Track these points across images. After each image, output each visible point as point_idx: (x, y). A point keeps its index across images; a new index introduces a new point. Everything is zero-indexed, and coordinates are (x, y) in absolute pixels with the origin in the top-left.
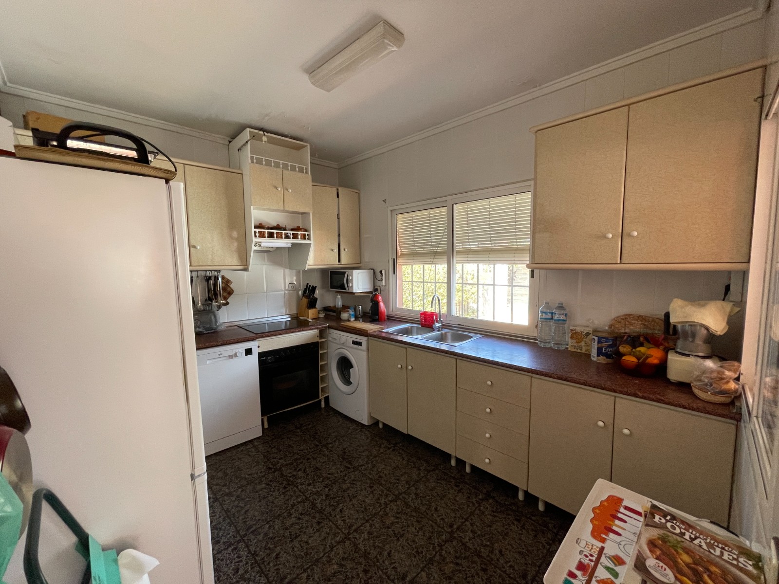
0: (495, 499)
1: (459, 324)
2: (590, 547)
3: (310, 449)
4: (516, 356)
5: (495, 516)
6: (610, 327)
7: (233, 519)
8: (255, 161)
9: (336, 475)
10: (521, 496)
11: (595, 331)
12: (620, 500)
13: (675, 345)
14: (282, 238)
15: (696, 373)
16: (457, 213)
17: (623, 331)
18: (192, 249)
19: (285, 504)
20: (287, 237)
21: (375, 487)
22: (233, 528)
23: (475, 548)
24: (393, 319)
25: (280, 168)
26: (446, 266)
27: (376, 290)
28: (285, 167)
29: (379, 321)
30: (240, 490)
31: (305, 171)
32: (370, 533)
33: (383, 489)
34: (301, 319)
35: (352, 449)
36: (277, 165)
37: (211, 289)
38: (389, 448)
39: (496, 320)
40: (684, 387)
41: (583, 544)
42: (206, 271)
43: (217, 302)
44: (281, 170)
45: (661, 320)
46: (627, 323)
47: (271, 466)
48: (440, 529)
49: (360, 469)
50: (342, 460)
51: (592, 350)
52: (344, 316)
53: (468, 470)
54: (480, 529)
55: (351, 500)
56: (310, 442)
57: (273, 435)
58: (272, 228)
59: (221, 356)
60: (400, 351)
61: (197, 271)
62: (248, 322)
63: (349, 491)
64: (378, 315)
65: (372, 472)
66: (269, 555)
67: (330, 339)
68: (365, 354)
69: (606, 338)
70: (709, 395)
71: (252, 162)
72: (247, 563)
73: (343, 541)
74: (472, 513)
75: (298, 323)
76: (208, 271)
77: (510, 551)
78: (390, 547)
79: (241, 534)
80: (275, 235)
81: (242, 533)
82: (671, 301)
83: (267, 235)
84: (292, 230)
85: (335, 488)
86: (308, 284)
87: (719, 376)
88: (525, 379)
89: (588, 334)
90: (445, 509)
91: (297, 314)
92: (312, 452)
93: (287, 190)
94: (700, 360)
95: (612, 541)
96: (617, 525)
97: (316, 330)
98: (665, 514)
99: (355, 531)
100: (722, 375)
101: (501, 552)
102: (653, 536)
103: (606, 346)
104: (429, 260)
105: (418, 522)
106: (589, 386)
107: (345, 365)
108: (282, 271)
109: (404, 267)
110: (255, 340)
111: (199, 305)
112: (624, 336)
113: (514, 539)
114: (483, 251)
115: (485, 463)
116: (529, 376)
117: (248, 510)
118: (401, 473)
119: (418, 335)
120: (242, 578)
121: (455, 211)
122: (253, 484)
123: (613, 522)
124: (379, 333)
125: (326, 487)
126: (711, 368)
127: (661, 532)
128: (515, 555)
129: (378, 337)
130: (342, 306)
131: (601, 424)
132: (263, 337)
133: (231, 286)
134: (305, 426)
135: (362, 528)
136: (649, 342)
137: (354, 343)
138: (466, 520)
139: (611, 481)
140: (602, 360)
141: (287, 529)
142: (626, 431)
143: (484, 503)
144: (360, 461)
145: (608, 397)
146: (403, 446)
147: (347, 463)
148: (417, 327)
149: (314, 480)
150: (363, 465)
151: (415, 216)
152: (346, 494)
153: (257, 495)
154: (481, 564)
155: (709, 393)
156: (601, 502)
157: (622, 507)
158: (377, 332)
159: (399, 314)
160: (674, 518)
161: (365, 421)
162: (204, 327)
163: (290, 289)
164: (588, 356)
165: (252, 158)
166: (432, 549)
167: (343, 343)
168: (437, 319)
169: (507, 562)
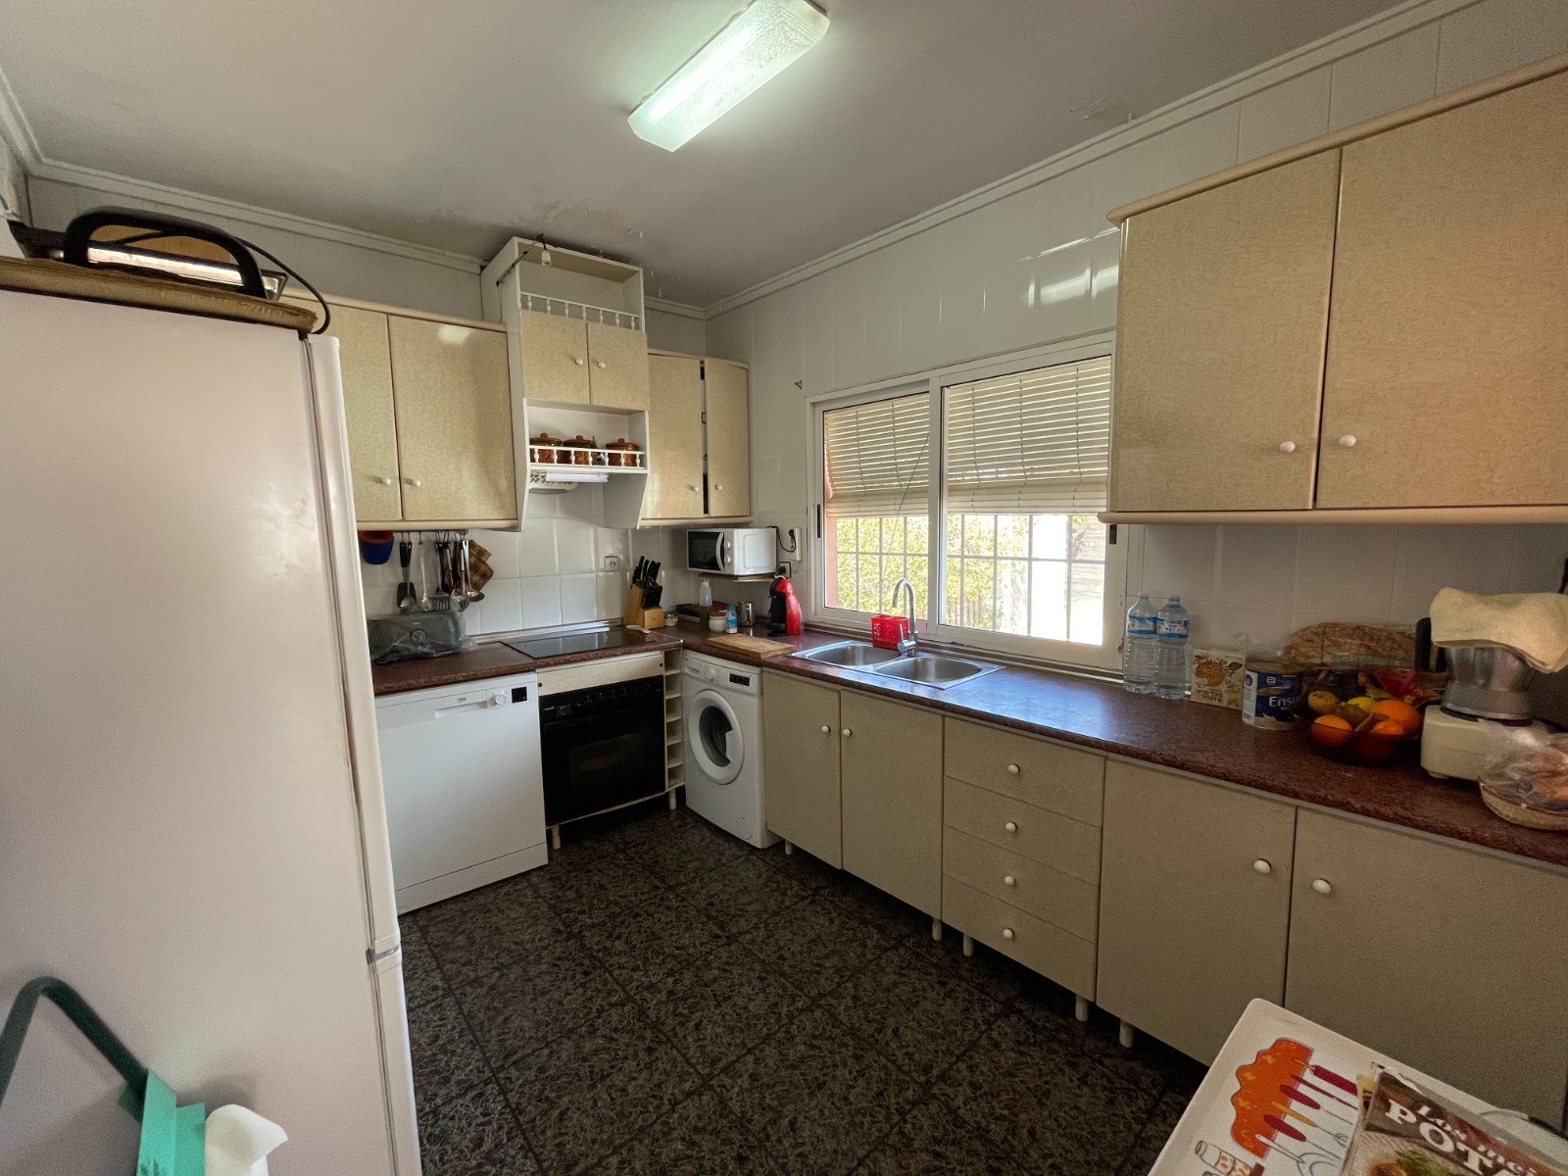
0: (1023, 1016)
1: (953, 643)
2: (1229, 1164)
3: (641, 894)
4: (1074, 712)
5: (1022, 1053)
6: (1288, 649)
7: (479, 1034)
8: (530, 304)
9: (691, 951)
10: (1081, 1013)
11: (1251, 660)
12: (1305, 1052)
13: (1442, 693)
14: (587, 463)
15: (1493, 759)
16: (951, 406)
17: (1317, 661)
18: (406, 487)
19: (585, 1007)
20: (598, 461)
21: (771, 979)
22: (477, 1054)
23: (976, 1122)
24: (815, 631)
25: (582, 319)
26: (927, 518)
27: (782, 571)
28: (593, 316)
29: (787, 635)
30: (497, 974)
31: (633, 324)
32: (754, 1077)
33: (788, 984)
34: (629, 630)
35: (727, 897)
36: (576, 313)
37: (448, 567)
38: (803, 898)
39: (1034, 634)
40: (1464, 790)
41: (1211, 1156)
42: (437, 531)
43: (460, 594)
44: (582, 324)
45: (1409, 637)
46: (1326, 642)
47: (562, 928)
48: (901, 1076)
49: (741, 939)
50: (705, 919)
51: (1245, 700)
52: (717, 623)
53: (967, 950)
54: (990, 1079)
55: (718, 1005)
56: (643, 880)
57: (570, 864)
58: (568, 444)
59: (463, 703)
60: (827, 697)
61: (420, 531)
62: (522, 634)
63: (715, 986)
64: (784, 621)
65: (765, 947)
66: (545, 1113)
67: (687, 670)
68: (755, 702)
69: (1278, 676)
70: (1522, 810)
71: (525, 306)
72: (500, 1128)
73: (698, 1092)
74: (973, 1045)
75: (624, 638)
76: (442, 531)
77: (1053, 1131)
78: (796, 1110)
79: (493, 1066)
80: (573, 458)
81: (495, 1063)
82: (1435, 594)
83: (556, 457)
84: (609, 446)
85: (688, 978)
86: (643, 558)
87: (1550, 767)
88: (1092, 762)
89: (1235, 666)
90: (915, 1032)
91: (622, 619)
92: (646, 900)
93: (597, 363)
94: (1504, 731)
95: (1285, 1152)
96: (1295, 1113)
97: (659, 652)
98: (1414, 1101)
99: (724, 1070)
100: (1555, 765)
101: (1032, 1133)
102: (1387, 1156)
103: (1278, 693)
104: (892, 507)
105: (857, 1058)
106: (1237, 782)
107: (716, 724)
108: (592, 531)
109: (840, 523)
110: (533, 671)
111: (425, 599)
112: (1320, 671)
113: (1061, 1105)
114: (1010, 487)
115: (1004, 937)
116: (1102, 756)
117: (511, 1016)
118: (826, 951)
119: (866, 663)
120: (489, 1158)
121: (947, 403)
122: (522, 964)
123: (1287, 1105)
124: (784, 659)
125: (668, 975)
126: (1527, 748)
127: (1405, 1146)
128: (1063, 1141)
129: (784, 667)
130: (711, 604)
131: (1261, 865)
132: (547, 665)
133: (490, 562)
134: (634, 846)
135: (738, 1066)
136: (1377, 685)
137: (734, 679)
138: (959, 1058)
139: (1283, 1006)
140: (1267, 723)
141: (585, 1060)
142: (1321, 885)
143: (998, 1023)
144: (742, 923)
145: (1279, 807)
146: (833, 895)
147: (715, 927)
148: (866, 649)
149: (646, 959)
150: (747, 932)
151: (862, 416)
152: (708, 991)
153: (529, 988)
154: (989, 1158)
155: (1524, 805)
156: (1260, 1054)
157: (1308, 1070)
158: (780, 658)
159: (829, 620)
160: (1437, 1112)
161: (757, 841)
162: (432, 643)
163: (608, 568)
164: (1237, 714)
165: (524, 299)
166: (884, 1117)
167: (712, 680)
168: (906, 630)
169: (1045, 1157)
